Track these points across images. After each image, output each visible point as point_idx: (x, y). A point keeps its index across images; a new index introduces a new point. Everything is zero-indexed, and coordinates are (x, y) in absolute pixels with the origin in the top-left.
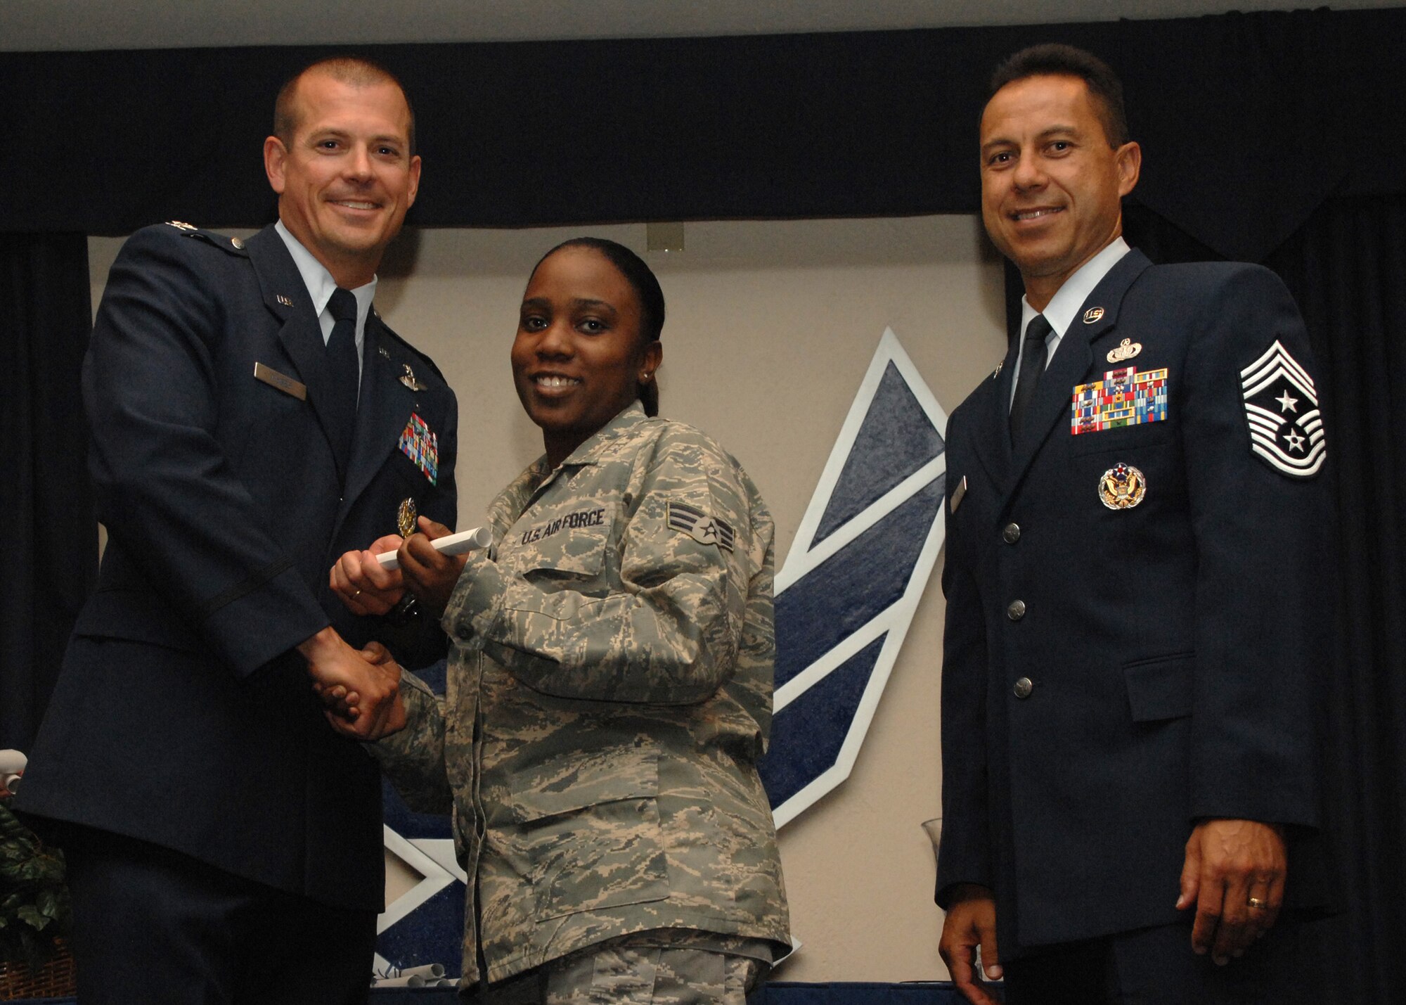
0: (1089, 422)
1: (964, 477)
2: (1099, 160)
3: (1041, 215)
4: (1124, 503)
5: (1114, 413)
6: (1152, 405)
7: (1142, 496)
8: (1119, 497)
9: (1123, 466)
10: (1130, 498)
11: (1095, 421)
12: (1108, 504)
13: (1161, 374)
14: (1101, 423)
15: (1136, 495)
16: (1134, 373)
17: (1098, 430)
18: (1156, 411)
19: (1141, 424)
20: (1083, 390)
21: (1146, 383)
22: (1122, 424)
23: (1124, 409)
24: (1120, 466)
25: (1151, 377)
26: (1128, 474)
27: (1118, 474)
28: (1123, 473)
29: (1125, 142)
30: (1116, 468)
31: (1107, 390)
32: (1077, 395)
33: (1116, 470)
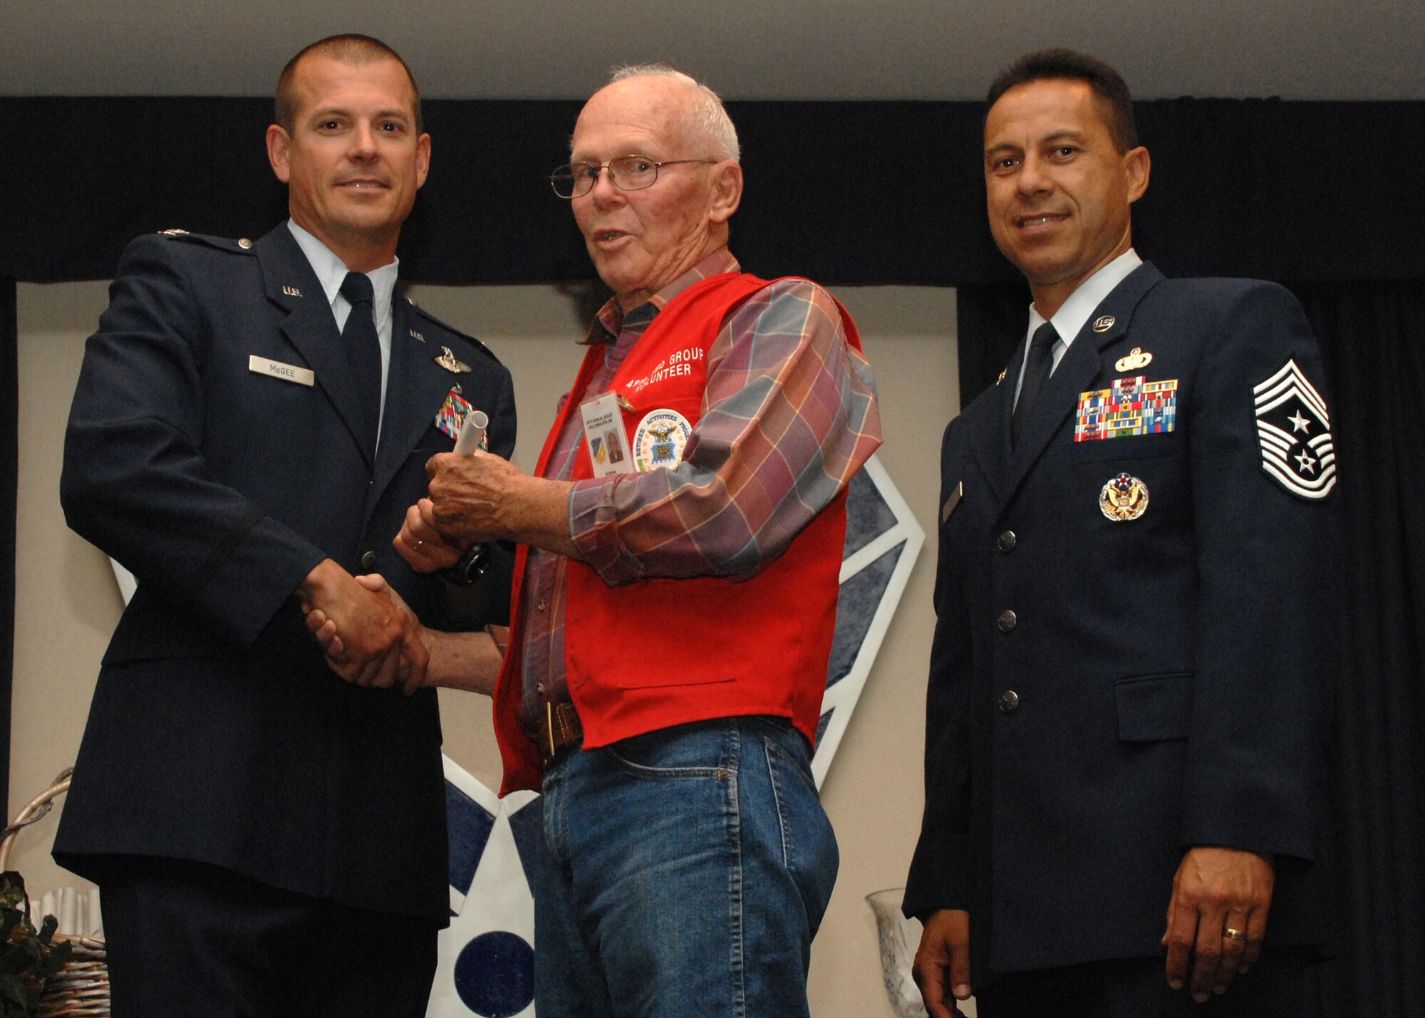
0: (1093, 429)
1: (961, 483)
2: (1106, 165)
3: (1047, 221)
4: (1124, 514)
5: (1120, 421)
6: (1159, 416)
7: (1145, 508)
8: (1120, 508)
9: (1126, 476)
10: (1131, 510)
11: (1100, 429)
12: (1108, 514)
13: (1170, 385)
14: (1106, 432)
15: (1138, 508)
16: (1143, 383)
17: (1102, 437)
18: (1164, 422)
19: (1147, 434)
20: (1089, 397)
21: (1155, 393)
22: (1128, 434)
23: (1131, 418)
24: (1123, 477)
25: (1160, 388)
26: (1130, 484)
27: (1121, 484)
28: (1126, 484)
29: (1133, 148)
30: (1119, 478)
31: (1114, 398)
32: (1083, 402)
33: (1119, 480)
